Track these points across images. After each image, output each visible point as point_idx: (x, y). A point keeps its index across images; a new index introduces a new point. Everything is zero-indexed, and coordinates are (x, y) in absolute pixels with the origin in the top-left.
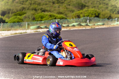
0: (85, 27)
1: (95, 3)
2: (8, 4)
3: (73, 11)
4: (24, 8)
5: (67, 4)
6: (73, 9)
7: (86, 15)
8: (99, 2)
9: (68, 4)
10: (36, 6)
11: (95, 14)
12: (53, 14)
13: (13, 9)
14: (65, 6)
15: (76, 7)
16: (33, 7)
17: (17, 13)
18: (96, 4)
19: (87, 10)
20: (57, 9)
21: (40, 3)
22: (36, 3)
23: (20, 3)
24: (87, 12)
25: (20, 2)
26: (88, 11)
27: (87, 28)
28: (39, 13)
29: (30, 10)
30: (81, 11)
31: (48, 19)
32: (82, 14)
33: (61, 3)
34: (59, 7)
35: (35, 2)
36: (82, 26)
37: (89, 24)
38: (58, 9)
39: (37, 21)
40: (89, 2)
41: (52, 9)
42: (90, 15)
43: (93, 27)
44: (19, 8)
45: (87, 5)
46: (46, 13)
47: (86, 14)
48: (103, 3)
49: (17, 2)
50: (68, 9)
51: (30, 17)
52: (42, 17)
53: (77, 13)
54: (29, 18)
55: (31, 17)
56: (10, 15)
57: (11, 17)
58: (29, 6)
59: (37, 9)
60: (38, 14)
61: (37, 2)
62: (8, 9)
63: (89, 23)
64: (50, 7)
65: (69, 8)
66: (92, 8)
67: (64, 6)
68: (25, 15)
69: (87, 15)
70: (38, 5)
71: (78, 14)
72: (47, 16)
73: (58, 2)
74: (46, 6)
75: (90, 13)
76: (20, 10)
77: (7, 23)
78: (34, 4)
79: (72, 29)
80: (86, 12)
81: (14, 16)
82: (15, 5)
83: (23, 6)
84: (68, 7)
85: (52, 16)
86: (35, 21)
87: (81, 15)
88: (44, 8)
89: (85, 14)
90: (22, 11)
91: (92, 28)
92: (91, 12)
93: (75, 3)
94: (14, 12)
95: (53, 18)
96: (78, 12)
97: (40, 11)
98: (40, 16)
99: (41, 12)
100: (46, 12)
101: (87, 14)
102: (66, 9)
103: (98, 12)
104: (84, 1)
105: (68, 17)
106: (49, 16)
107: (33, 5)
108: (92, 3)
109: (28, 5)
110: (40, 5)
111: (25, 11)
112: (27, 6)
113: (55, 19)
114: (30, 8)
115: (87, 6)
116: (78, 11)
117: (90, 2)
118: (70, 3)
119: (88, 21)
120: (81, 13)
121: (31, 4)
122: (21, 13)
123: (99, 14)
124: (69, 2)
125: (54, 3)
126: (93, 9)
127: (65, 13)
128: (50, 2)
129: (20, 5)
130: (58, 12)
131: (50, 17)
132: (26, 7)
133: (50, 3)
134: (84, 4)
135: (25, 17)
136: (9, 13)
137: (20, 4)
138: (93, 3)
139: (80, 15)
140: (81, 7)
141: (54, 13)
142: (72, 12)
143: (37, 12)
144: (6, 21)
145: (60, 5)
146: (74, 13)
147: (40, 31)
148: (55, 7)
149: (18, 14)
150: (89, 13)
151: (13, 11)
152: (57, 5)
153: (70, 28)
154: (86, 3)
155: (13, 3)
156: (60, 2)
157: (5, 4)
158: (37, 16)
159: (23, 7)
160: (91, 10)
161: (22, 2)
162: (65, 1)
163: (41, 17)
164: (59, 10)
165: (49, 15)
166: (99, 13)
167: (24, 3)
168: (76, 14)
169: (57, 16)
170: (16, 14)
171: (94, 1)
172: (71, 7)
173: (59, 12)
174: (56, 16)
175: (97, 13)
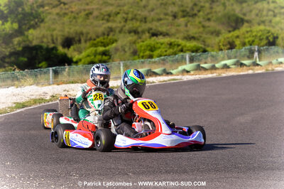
0: (252, 69)
1: (265, 13)
2: (76, 22)
3: (218, 34)
4: (111, 30)
5: (204, 18)
6: (219, 27)
7: (247, 40)
8: (274, 12)
9: (206, 17)
10: (136, 24)
11: (267, 38)
12: (177, 40)
13: (88, 33)
14: (200, 23)
15: (223, 24)
16: (131, 25)
17: (98, 40)
18: (267, 16)
19: (248, 29)
20: (182, 28)
21: (145, 18)
22: (138, 17)
23: (103, 19)
24: (249, 34)
25: (102, 16)
26: (251, 31)
27: (257, 70)
28: (146, 40)
29: (125, 33)
30: (236, 33)
31: (166, 51)
32: (238, 39)
33: (190, 16)
34: (186, 26)
35: (136, 15)
36: (245, 67)
37: (258, 62)
38: (185, 29)
39: (143, 57)
40: (251, 11)
41: (173, 30)
42: (257, 40)
43: (270, 69)
44: (101, 30)
45: (246, 18)
46: (161, 39)
47: (248, 38)
48: (280, 13)
49: (97, 17)
50: (207, 29)
51: (127, 49)
52: (151, 48)
53: (228, 38)
54: (124, 50)
55: (130, 49)
56: (83, 45)
57: (85, 49)
58: (123, 24)
59: (140, 30)
60: (143, 42)
61: (140, 15)
62: (76, 33)
63: (258, 60)
64: (168, 26)
65: (209, 27)
66: (259, 24)
67: (197, 22)
68: (114, 45)
69: (249, 42)
70: (141, 21)
71: (231, 40)
72: (163, 46)
73: (185, 13)
74: (158, 24)
75: (256, 36)
76: (104, 34)
77: (76, 63)
78: (132, 19)
79: (224, 75)
80: (247, 35)
81: (91, 49)
82: (92, 23)
83: (110, 24)
84: (207, 24)
85: (175, 45)
86: (136, 57)
87: (238, 42)
88: (154, 28)
89: (245, 38)
90: (108, 35)
91: (267, 70)
92: (259, 35)
93: (220, 14)
94: (90, 39)
95: (175, 49)
96: (230, 35)
97: (147, 35)
98: (147, 46)
99: (150, 38)
100: (161, 37)
101: (251, 39)
102: (201, 29)
103: (272, 34)
104: (241, 10)
105: (208, 46)
106: (168, 46)
107: (131, 22)
108: (257, 15)
109: (120, 22)
110: (146, 22)
111: (114, 35)
112: (119, 25)
113: (182, 51)
114: (124, 28)
115: (247, 22)
116: (230, 32)
117: (254, 12)
118: (209, 16)
119: (256, 54)
120: (238, 37)
121: (126, 20)
122: (105, 41)
123: (276, 38)
124: (208, 14)
125: (175, 16)
126: (262, 27)
127: (201, 37)
128: (166, 14)
129: (103, 24)
130: (186, 35)
131: (170, 48)
132: (117, 27)
133: (167, 17)
134: (242, 16)
135: (117, 50)
136: (80, 41)
137: (104, 21)
138: (259, 15)
139: (234, 42)
140: (234, 25)
141: (178, 38)
142: (214, 34)
143: (140, 38)
144: (75, 60)
145: (189, 21)
146: (221, 38)
147: (153, 82)
148: (179, 26)
149: (100, 44)
150: (253, 36)
151: (89, 36)
152: (182, 21)
153: (217, 71)
154: (245, 15)
155: (88, 19)
156: (188, 13)
157: (71, 22)
158: (141, 46)
159: (108, 27)
160: (258, 30)
161: (106, 17)
162: (199, 11)
163: (149, 48)
164: (187, 31)
165: (168, 44)
166: (275, 35)
167: (112, 18)
168: (225, 39)
169: (185, 46)
170: (95, 42)
171: (263, 11)
172: (212, 25)
173: (188, 36)
174: (183, 45)
175: (272, 36)
